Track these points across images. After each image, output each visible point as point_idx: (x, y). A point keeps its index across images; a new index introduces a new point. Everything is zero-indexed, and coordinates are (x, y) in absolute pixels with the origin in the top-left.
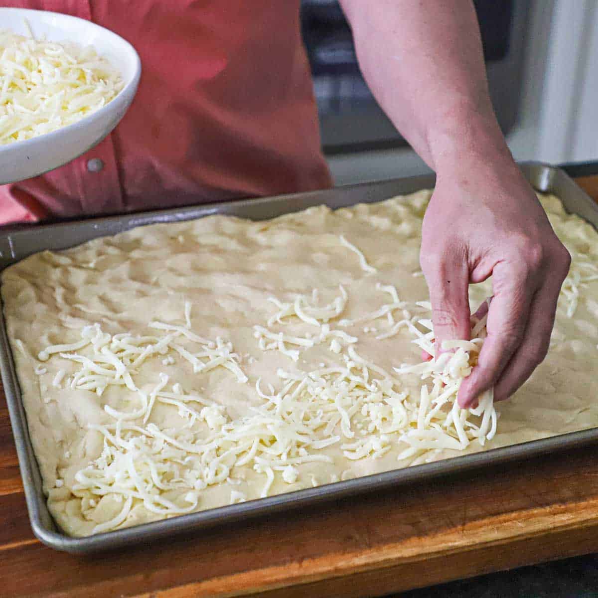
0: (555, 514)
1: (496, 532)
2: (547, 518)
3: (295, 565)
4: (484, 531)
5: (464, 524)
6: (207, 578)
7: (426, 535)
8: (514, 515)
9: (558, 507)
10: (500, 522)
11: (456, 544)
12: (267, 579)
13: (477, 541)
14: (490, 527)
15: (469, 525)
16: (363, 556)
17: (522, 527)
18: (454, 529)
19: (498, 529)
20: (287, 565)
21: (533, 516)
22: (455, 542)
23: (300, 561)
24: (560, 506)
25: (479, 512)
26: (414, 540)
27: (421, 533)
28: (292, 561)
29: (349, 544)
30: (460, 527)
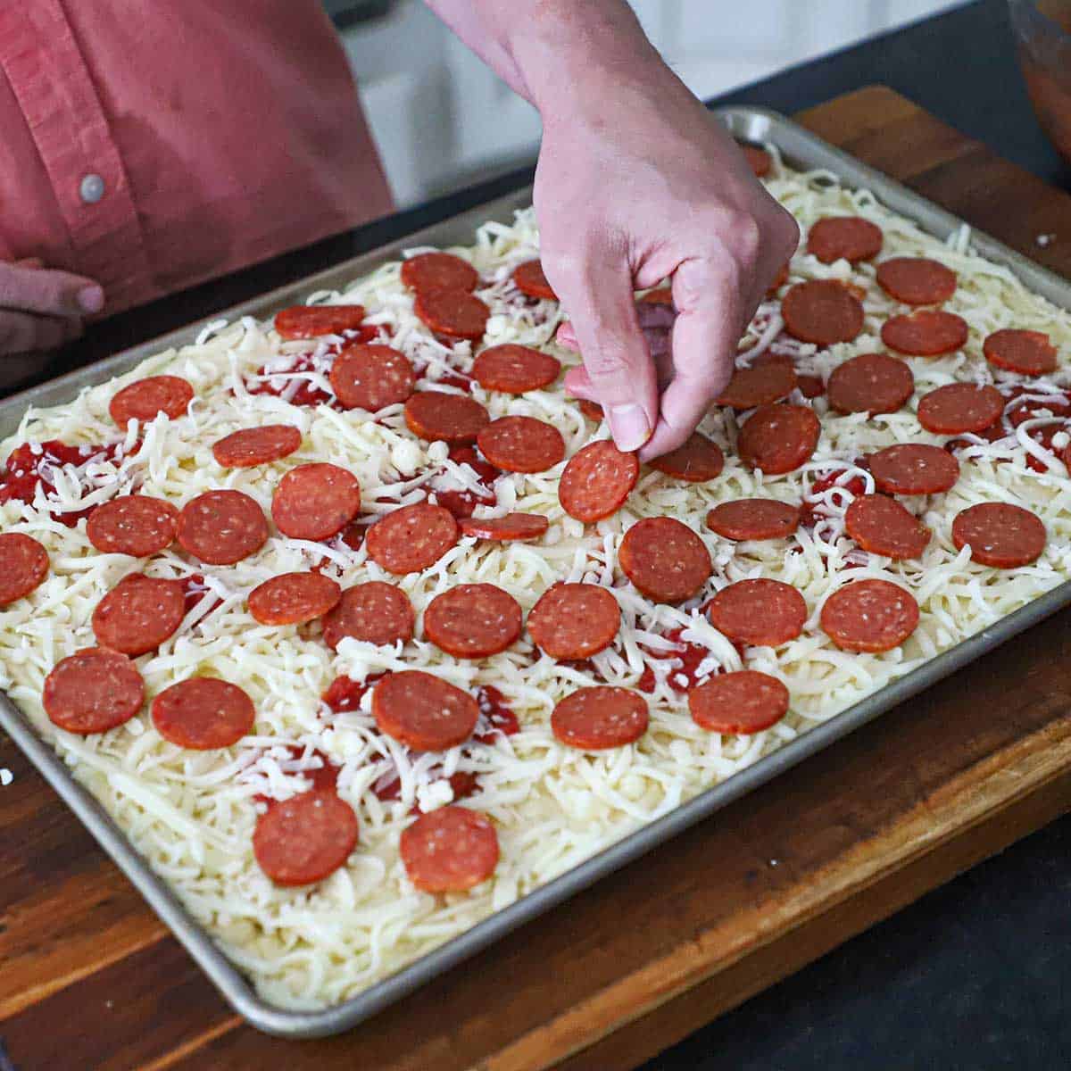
0: (1059, 740)
1: (983, 797)
2: (1048, 751)
3: (691, 949)
4: (963, 802)
5: (925, 799)
6: (557, 1013)
7: (874, 833)
8: (995, 760)
9: (1057, 727)
10: (982, 779)
11: (929, 835)
12: (658, 985)
13: (959, 820)
14: (969, 792)
15: (934, 797)
16: (794, 900)
17: (1018, 778)
18: (912, 813)
19: (983, 790)
20: (677, 950)
21: (1027, 752)
22: (925, 832)
23: (696, 938)
24: (1060, 724)
25: (938, 769)
26: (861, 850)
27: (866, 834)
28: (681, 942)
29: (759, 887)
30: (920, 805)
